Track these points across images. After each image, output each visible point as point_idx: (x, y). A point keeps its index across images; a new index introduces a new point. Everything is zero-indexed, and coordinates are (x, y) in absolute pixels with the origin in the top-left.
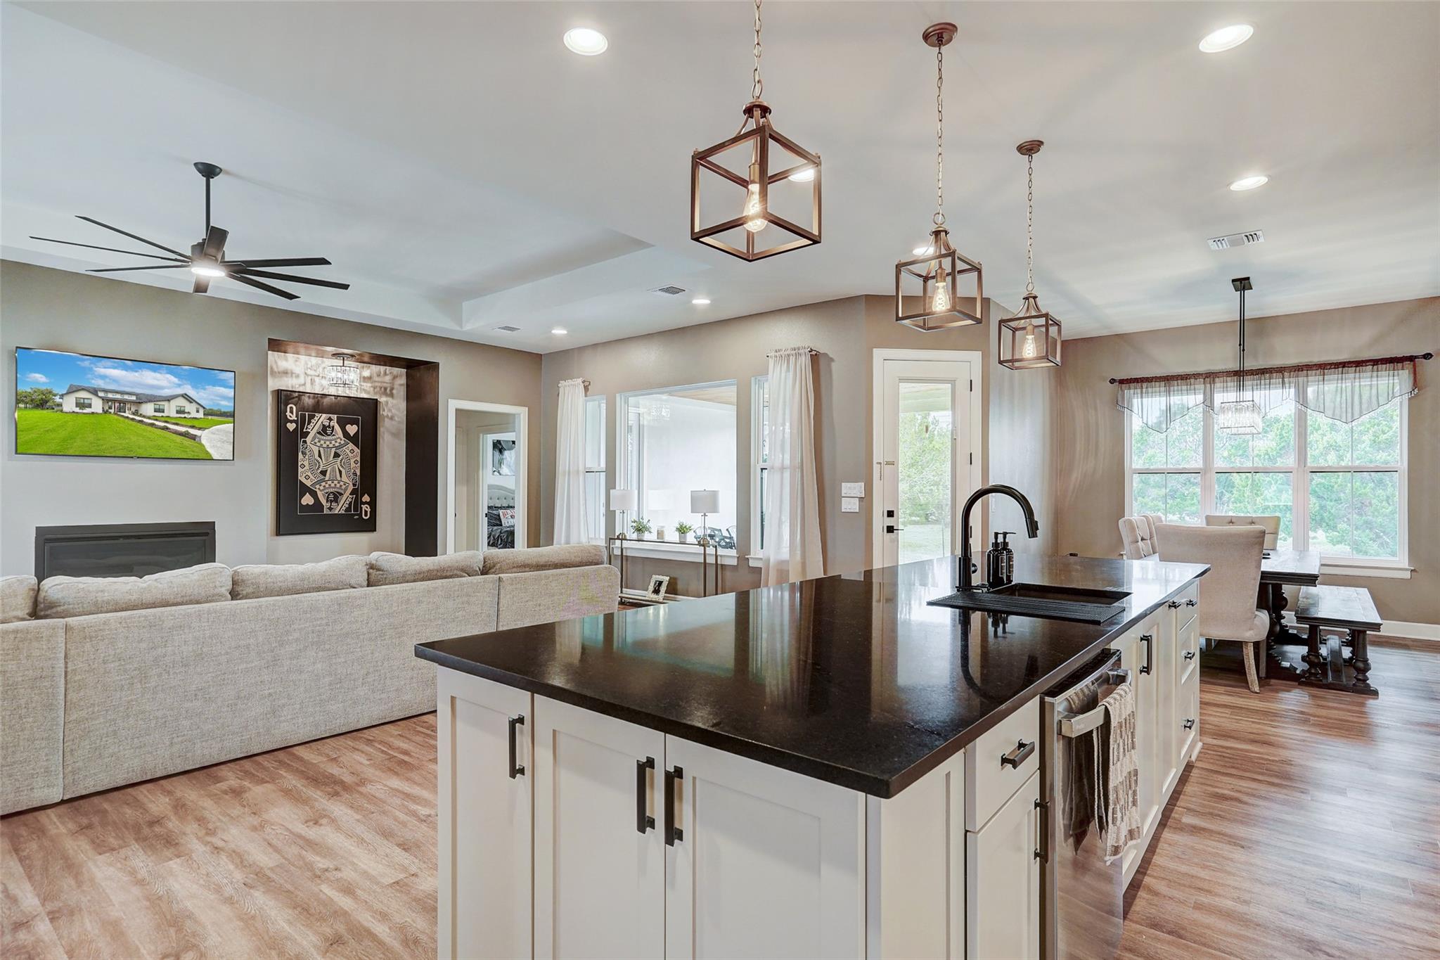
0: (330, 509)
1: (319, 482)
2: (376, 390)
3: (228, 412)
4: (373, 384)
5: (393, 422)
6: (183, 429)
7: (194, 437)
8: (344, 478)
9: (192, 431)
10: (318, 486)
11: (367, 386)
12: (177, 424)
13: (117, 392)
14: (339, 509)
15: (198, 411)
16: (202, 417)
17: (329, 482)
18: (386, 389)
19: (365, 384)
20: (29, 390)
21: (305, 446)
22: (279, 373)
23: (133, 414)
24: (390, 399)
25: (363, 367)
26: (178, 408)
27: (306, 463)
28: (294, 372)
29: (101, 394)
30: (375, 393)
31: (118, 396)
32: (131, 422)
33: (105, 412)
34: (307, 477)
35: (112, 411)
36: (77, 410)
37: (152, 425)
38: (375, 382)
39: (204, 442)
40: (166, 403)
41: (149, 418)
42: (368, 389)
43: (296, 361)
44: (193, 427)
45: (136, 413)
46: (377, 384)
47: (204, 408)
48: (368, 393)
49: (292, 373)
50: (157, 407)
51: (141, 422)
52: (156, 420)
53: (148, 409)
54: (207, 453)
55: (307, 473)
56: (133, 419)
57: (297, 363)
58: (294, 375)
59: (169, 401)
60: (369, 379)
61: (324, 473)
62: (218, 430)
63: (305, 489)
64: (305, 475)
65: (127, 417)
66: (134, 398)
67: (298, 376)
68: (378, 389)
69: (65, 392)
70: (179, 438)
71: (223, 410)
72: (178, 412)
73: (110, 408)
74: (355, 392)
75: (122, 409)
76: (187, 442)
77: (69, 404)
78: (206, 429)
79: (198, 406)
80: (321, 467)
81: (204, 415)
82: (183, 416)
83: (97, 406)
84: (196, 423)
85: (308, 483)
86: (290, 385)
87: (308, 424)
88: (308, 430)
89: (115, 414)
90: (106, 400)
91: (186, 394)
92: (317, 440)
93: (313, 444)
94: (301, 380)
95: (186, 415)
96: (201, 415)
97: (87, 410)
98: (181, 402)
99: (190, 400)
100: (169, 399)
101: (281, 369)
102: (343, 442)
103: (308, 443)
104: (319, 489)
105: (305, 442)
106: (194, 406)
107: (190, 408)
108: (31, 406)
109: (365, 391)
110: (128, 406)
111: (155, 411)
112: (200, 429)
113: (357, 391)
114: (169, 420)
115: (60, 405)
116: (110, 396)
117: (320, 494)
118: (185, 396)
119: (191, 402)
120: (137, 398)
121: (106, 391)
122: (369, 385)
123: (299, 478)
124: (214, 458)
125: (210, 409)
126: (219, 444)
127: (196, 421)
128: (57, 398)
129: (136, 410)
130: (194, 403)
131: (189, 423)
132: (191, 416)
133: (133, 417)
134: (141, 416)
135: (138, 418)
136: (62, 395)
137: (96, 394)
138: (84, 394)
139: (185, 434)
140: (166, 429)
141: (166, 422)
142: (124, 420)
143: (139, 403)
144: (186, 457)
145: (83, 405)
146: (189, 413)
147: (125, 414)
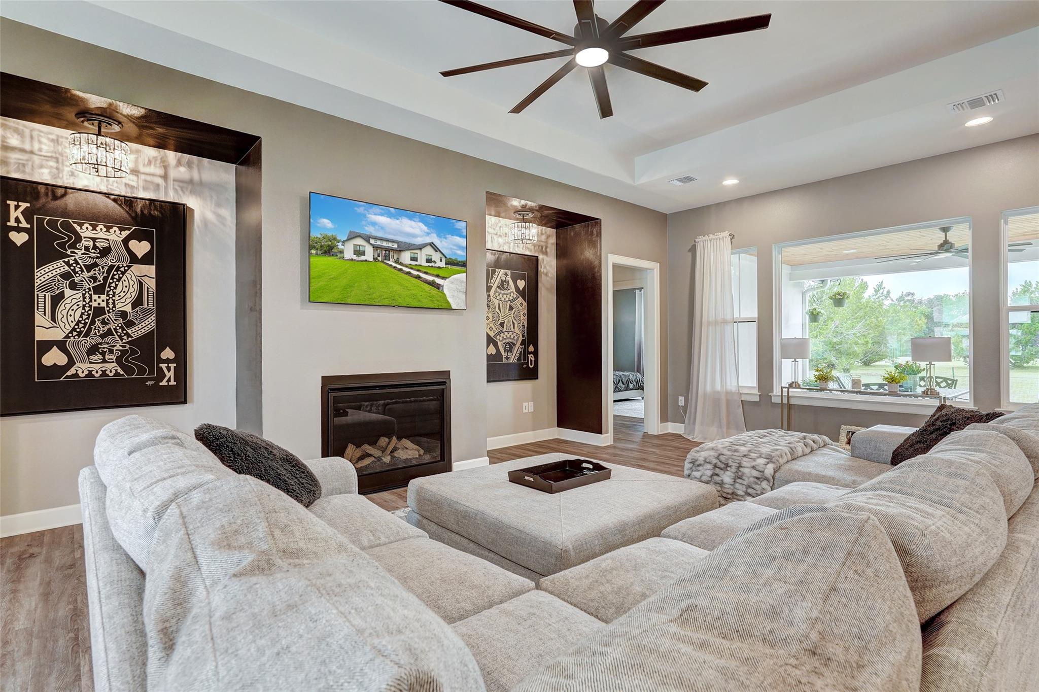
3: (462, 262)
6: (430, 278)
7: (438, 287)
9: (438, 281)
12: (426, 273)
13: (388, 240)
15: (441, 261)
16: (444, 266)
20: (319, 236)
26: (428, 257)
29: (372, 241)
31: (385, 244)
32: (392, 270)
33: (375, 259)
35: (380, 259)
36: (355, 257)
37: (409, 273)
39: (446, 291)
40: (418, 252)
41: (406, 266)
44: (438, 276)
45: (397, 261)
47: (446, 257)
50: (413, 256)
51: (401, 270)
52: (412, 268)
53: (406, 257)
54: (448, 302)
56: (395, 267)
59: (421, 249)
62: (457, 280)
65: (391, 265)
66: (395, 246)
69: (346, 239)
70: (427, 287)
71: (459, 259)
72: (427, 261)
73: (379, 256)
75: (387, 257)
76: (434, 291)
77: (349, 253)
78: (446, 278)
79: (441, 256)
81: (446, 264)
82: (430, 265)
83: (369, 254)
84: (441, 274)
89: (382, 262)
90: (376, 248)
91: (433, 243)
95: (433, 264)
96: (443, 264)
97: (363, 258)
98: (429, 251)
99: (436, 249)
100: (420, 247)
106: (439, 255)
107: (436, 257)
108: (319, 252)
110: (392, 254)
111: (411, 260)
112: (443, 278)
114: (421, 269)
115: (342, 252)
116: (379, 243)
118: (433, 246)
119: (436, 251)
120: (398, 246)
121: (376, 238)
124: (453, 308)
125: (450, 259)
126: (456, 294)
127: (441, 270)
128: (340, 244)
129: (398, 258)
130: (439, 252)
131: (435, 273)
132: (437, 265)
133: (394, 265)
134: (401, 264)
135: (399, 267)
136: (344, 242)
137: (368, 242)
138: (359, 241)
139: (432, 284)
140: (418, 277)
141: (418, 270)
142: (389, 268)
143: (400, 251)
144: (433, 307)
145: (359, 252)
146: (435, 262)
147: (390, 263)
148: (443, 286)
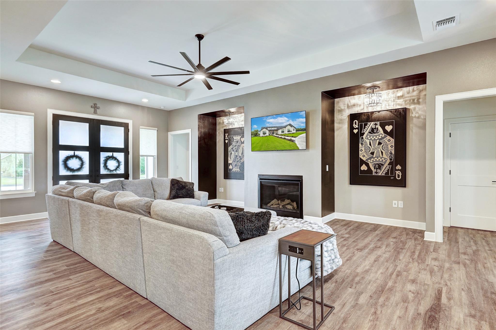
0: (376, 173)
1: (370, 158)
2: (406, 102)
3: (303, 129)
4: (405, 99)
5: (420, 120)
6: (289, 138)
7: (293, 141)
8: (384, 156)
9: (293, 139)
10: (369, 161)
11: (401, 101)
12: (288, 136)
13: (272, 127)
14: (381, 173)
15: (294, 130)
17: (376, 158)
18: (414, 100)
19: (399, 101)
20: (254, 131)
21: (363, 140)
22: (351, 106)
23: (276, 134)
24: (417, 106)
25: (398, 91)
26: (288, 130)
27: (363, 149)
28: (358, 104)
29: (268, 129)
30: (406, 104)
31: (272, 129)
32: (275, 137)
33: (269, 135)
34: (364, 156)
35: (271, 134)
36: (263, 135)
37: (281, 138)
38: (406, 97)
39: (296, 142)
40: (284, 129)
41: (280, 135)
42: (401, 103)
43: (359, 98)
44: (293, 137)
46: (407, 99)
47: (296, 128)
48: (402, 105)
49: (357, 105)
50: (282, 131)
51: (278, 137)
52: (282, 136)
53: (280, 132)
54: (297, 147)
55: (363, 154)
56: (276, 136)
57: (360, 99)
58: (358, 105)
59: (285, 127)
60: (402, 97)
61: (372, 153)
62: (301, 137)
63: (363, 162)
64: (363, 155)
65: (275, 136)
66: (276, 128)
67: (360, 105)
68: (408, 101)
70: (288, 142)
71: (302, 128)
72: (288, 131)
73: (270, 133)
74: (392, 107)
75: (273, 133)
76: (291, 143)
77: (261, 135)
78: (296, 137)
79: (294, 128)
80: (371, 150)
81: (296, 131)
82: (289, 133)
83: (268, 132)
84: (293, 135)
85: (364, 159)
86: (356, 111)
87: (364, 129)
88: (364, 132)
89: (272, 135)
90: (269, 131)
91: (290, 124)
92: (368, 137)
93: (367, 138)
94: (362, 107)
95: (290, 132)
96: (295, 131)
97: (266, 135)
98: (289, 127)
101: (352, 104)
102: (383, 136)
103: (364, 139)
104: (370, 162)
105: (362, 138)
106: (293, 128)
107: (292, 129)
108: (254, 136)
109: (399, 104)
110: (275, 132)
111: (282, 132)
112: (295, 137)
113: (393, 106)
114: (286, 135)
115: (260, 135)
116: (270, 129)
117: (371, 165)
118: (290, 125)
119: (292, 127)
121: (269, 127)
122: (402, 100)
123: (360, 156)
124: (300, 149)
125: (298, 129)
126: (301, 143)
127: (294, 134)
128: (259, 132)
129: (277, 133)
130: (293, 127)
131: (291, 136)
132: (292, 132)
133: (276, 135)
134: (278, 135)
135: (277, 136)
136: (260, 131)
137: (267, 129)
138: (264, 130)
139: (291, 140)
140: (285, 138)
141: (285, 136)
142: (274, 137)
143: (278, 130)
144: (291, 149)
145: (264, 133)
146: (291, 131)
147: (274, 135)
148: (295, 140)
